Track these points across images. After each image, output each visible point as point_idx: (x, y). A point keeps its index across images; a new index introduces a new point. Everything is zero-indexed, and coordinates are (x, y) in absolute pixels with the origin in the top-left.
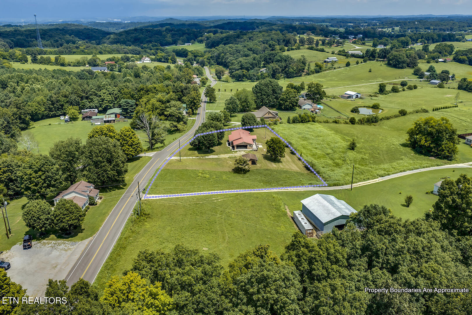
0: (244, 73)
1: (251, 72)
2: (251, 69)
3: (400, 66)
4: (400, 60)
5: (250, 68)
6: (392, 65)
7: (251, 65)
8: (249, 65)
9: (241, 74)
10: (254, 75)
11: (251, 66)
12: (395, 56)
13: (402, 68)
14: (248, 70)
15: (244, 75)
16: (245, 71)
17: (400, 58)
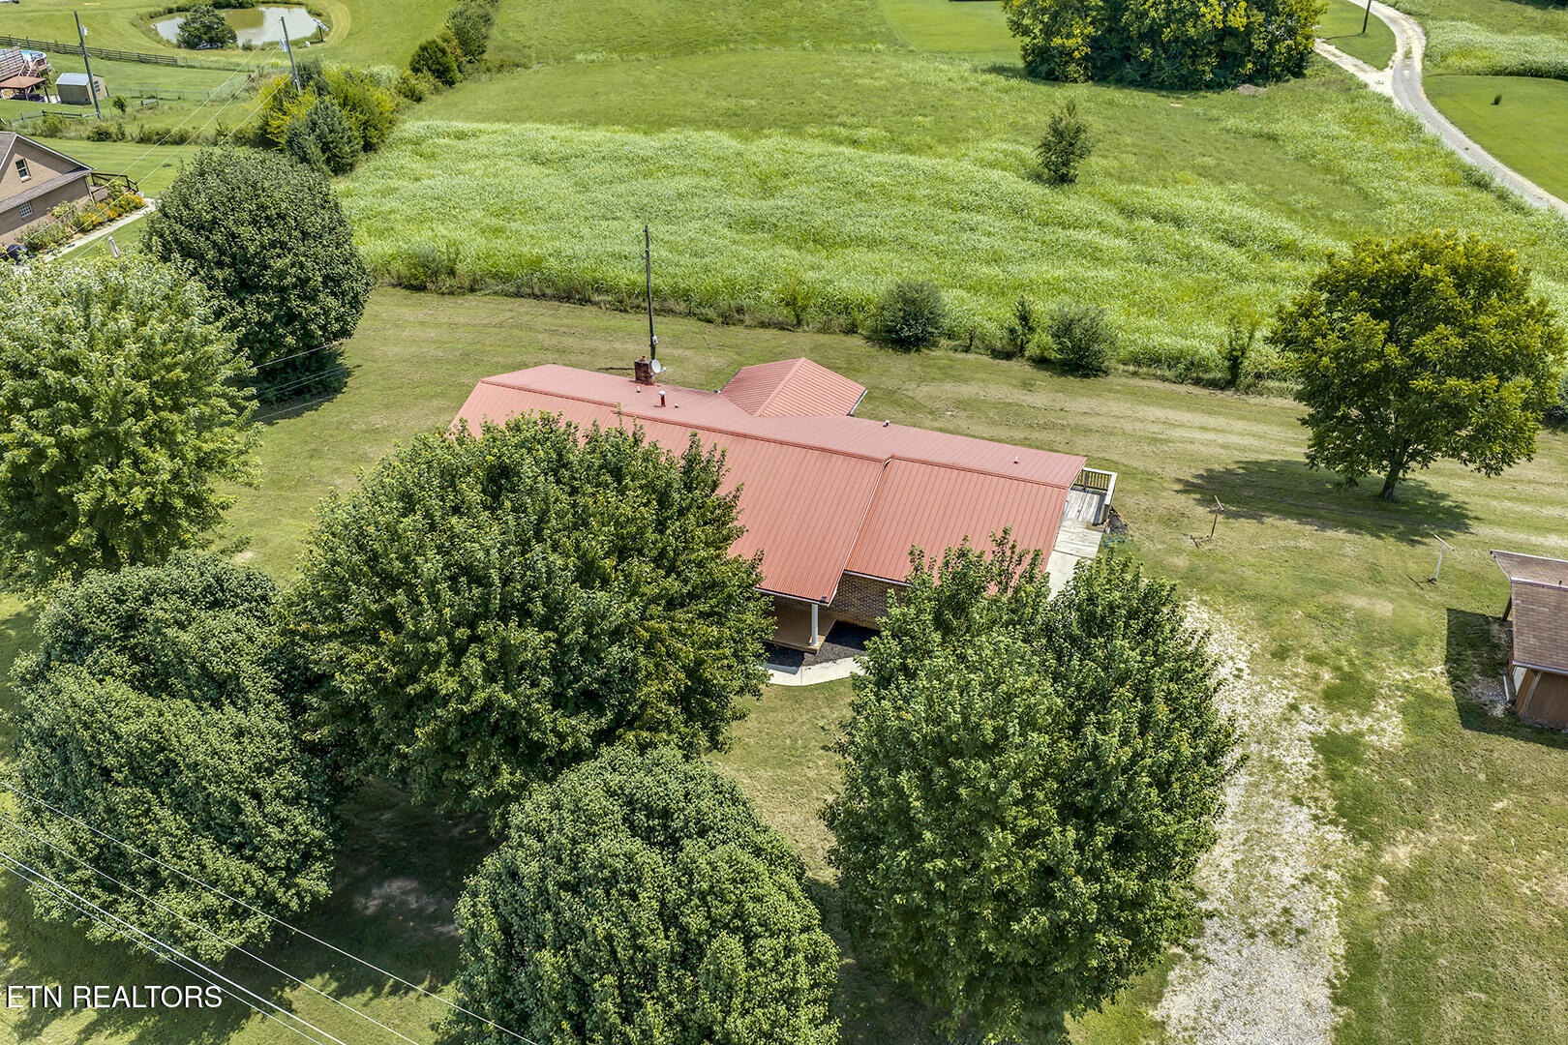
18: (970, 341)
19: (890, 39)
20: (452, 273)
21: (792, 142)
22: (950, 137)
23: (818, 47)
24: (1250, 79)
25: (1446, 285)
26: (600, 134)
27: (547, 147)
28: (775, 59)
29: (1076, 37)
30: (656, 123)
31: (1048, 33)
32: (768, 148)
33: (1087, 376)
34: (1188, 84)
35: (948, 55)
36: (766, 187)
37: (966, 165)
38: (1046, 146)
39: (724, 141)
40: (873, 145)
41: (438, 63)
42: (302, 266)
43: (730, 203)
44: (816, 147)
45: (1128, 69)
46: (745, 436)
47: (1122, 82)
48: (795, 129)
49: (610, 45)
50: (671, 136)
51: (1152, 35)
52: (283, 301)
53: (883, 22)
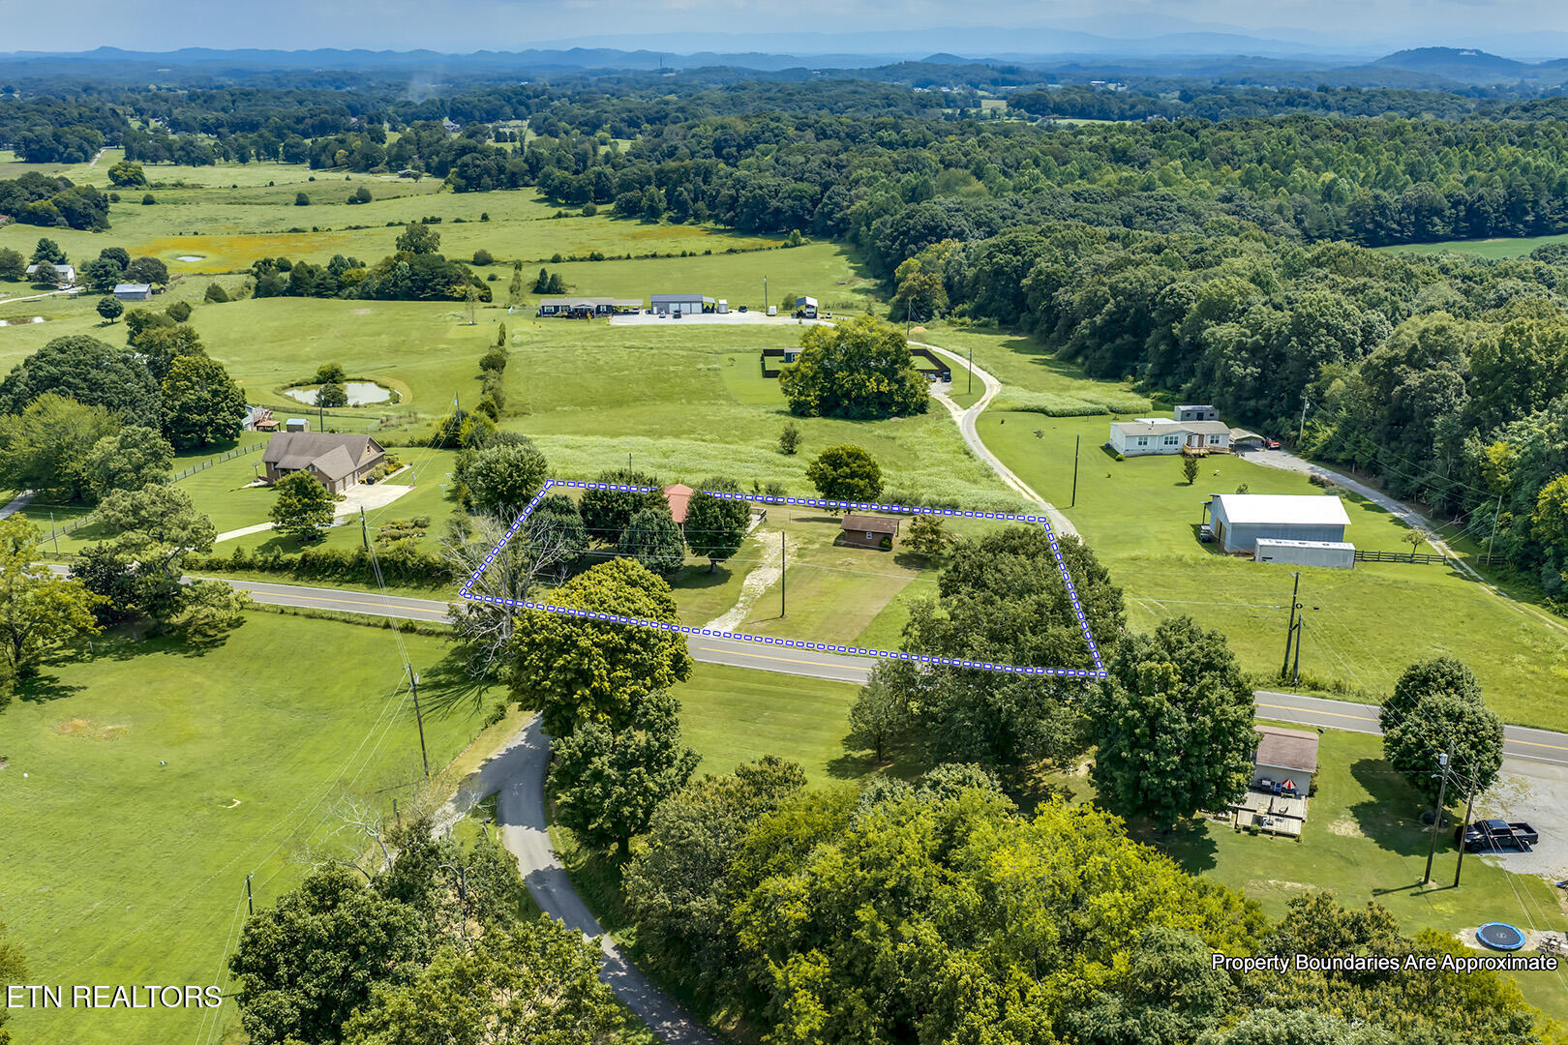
19: (728, 398)
21: (675, 441)
22: (745, 438)
23: (689, 402)
24: (898, 414)
25: (845, 457)
26: (591, 438)
27: (571, 443)
28: (667, 408)
29: (812, 397)
30: (615, 434)
31: (800, 394)
32: (668, 442)
34: (866, 417)
35: (755, 405)
36: (665, 455)
37: (751, 448)
38: (783, 439)
39: (647, 440)
40: (712, 441)
41: (490, 412)
43: (652, 460)
44: (687, 442)
45: (838, 411)
47: (836, 417)
48: (677, 436)
49: (573, 402)
50: (623, 439)
51: (847, 395)
53: (725, 389)
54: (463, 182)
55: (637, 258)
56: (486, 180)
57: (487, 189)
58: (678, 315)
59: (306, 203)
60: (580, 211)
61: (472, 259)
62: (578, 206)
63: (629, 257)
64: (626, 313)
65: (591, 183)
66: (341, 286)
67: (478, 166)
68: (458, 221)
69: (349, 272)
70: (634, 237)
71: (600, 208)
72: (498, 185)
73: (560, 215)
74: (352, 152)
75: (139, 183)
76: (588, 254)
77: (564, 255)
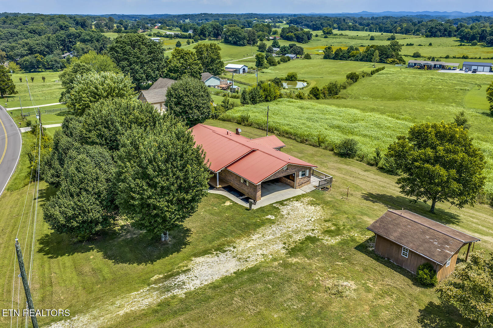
0: (38, 58)
1: (50, 57)
2: (49, 54)
3: (241, 42)
4: (240, 36)
5: (47, 52)
6: (232, 42)
7: (47, 47)
8: (43, 48)
9: (34, 61)
10: (56, 61)
11: (47, 50)
12: (233, 32)
13: (243, 45)
14: (45, 55)
15: (38, 62)
16: (39, 57)
17: (239, 34)
18: (362, 159)
20: (247, 121)
33: (391, 174)
41: (316, 93)
42: (191, 101)
46: (231, 140)
52: (185, 108)
54: (429, 34)
55: (484, 59)
56: (438, 33)
57: (438, 36)
58: (475, 71)
59: (373, 40)
60: (470, 44)
61: (412, 55)
62: (469, 42)
63: (480, 58)
64: (450, 69)
65: (479, 34)
66: (349, 57)
67: (437, 28)
68: (420, 45)
69: (353, 52)
70: (488, 52)
71: (478, 44)
72: (444, 35)
73: (461, 45)
74: (402, 28)
75: (330, 34)
76: (462, 56)
77: (451, 56)
